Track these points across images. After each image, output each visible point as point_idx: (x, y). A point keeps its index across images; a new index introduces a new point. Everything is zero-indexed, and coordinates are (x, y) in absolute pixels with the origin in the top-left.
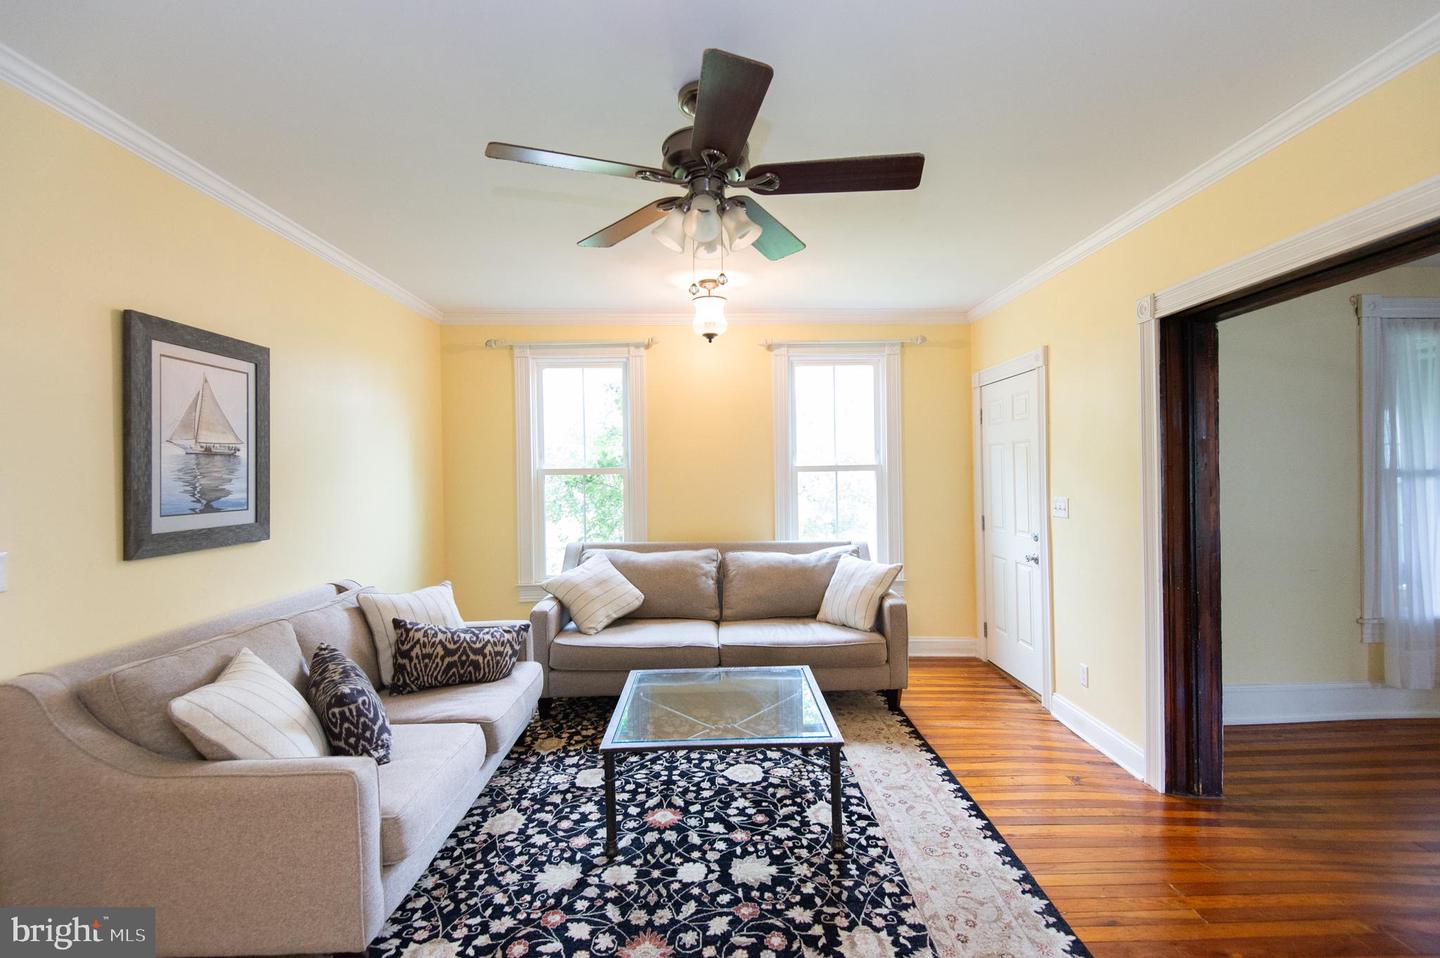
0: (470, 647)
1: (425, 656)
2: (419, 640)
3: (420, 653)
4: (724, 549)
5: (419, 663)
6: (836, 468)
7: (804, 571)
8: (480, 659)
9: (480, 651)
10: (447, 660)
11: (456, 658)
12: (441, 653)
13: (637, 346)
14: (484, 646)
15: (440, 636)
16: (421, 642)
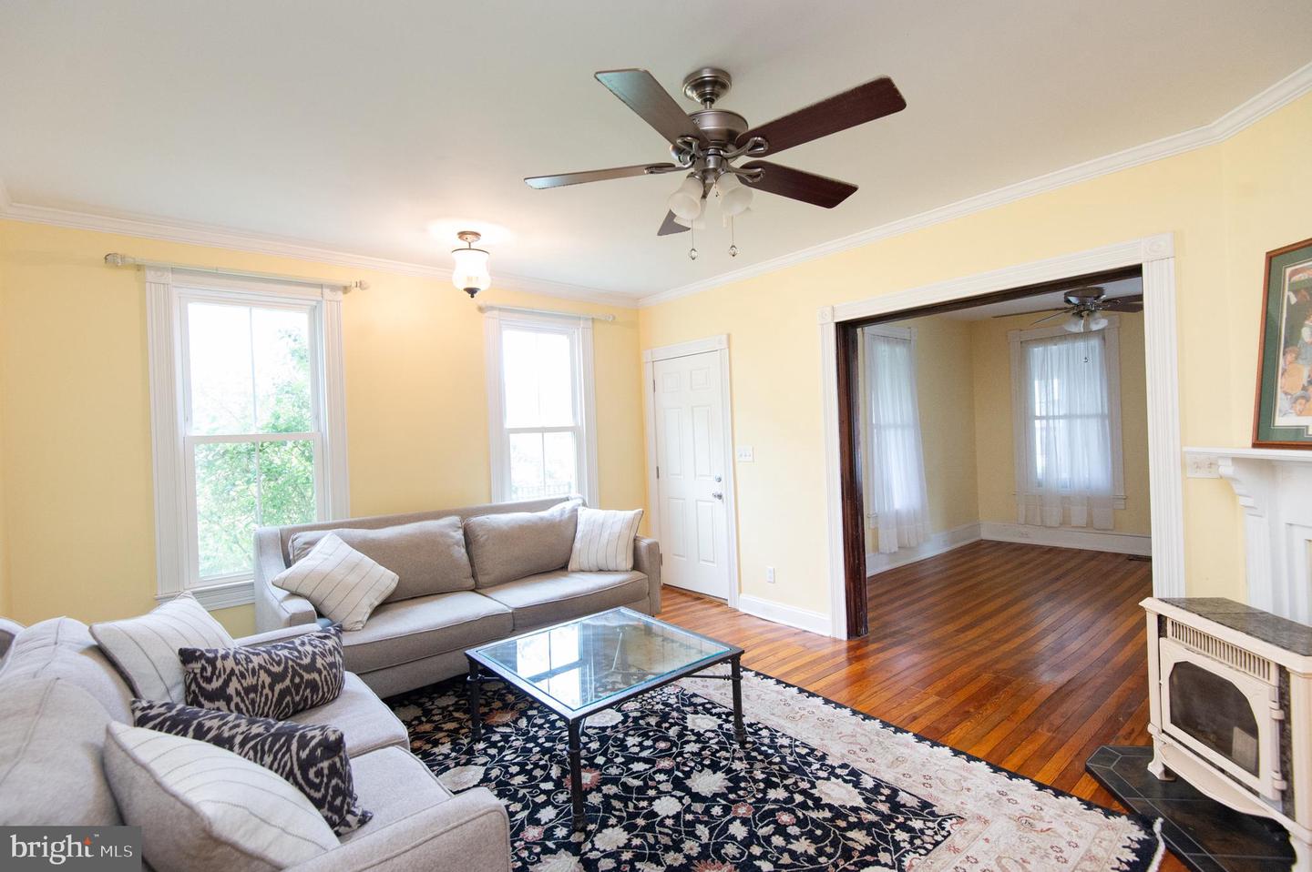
0: (299, 665)
1: (248, 690)
2: (233, 670)
3: (240, 688)
4: (465, 514)
5: (243, 701)
6: (543, 430)
7: (551, 527)
8: (315, 676)
9: (311, 667)
10: (278, 688)
11: (287, 682)
12: (268, 680)
13: (334, 288)
14: (314, 660)
15: (256, 661)
16: (237, 672)
